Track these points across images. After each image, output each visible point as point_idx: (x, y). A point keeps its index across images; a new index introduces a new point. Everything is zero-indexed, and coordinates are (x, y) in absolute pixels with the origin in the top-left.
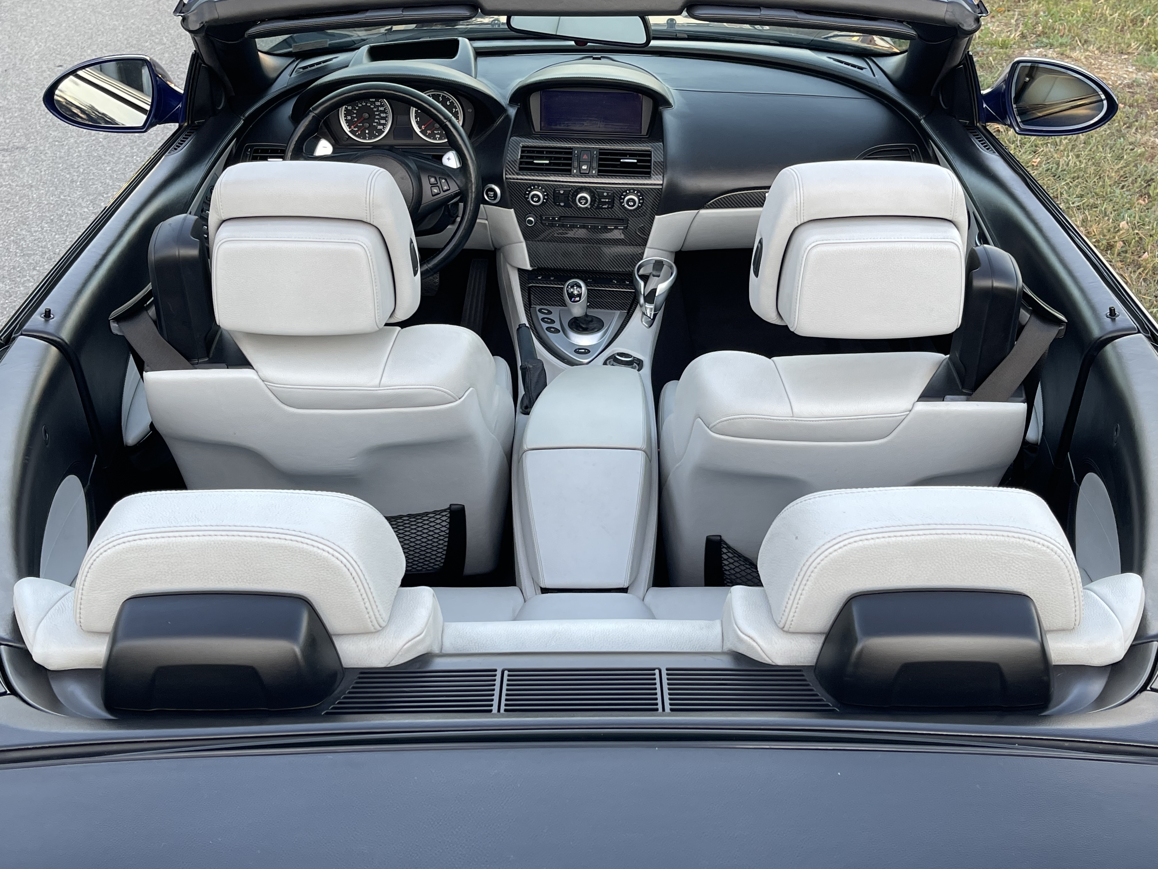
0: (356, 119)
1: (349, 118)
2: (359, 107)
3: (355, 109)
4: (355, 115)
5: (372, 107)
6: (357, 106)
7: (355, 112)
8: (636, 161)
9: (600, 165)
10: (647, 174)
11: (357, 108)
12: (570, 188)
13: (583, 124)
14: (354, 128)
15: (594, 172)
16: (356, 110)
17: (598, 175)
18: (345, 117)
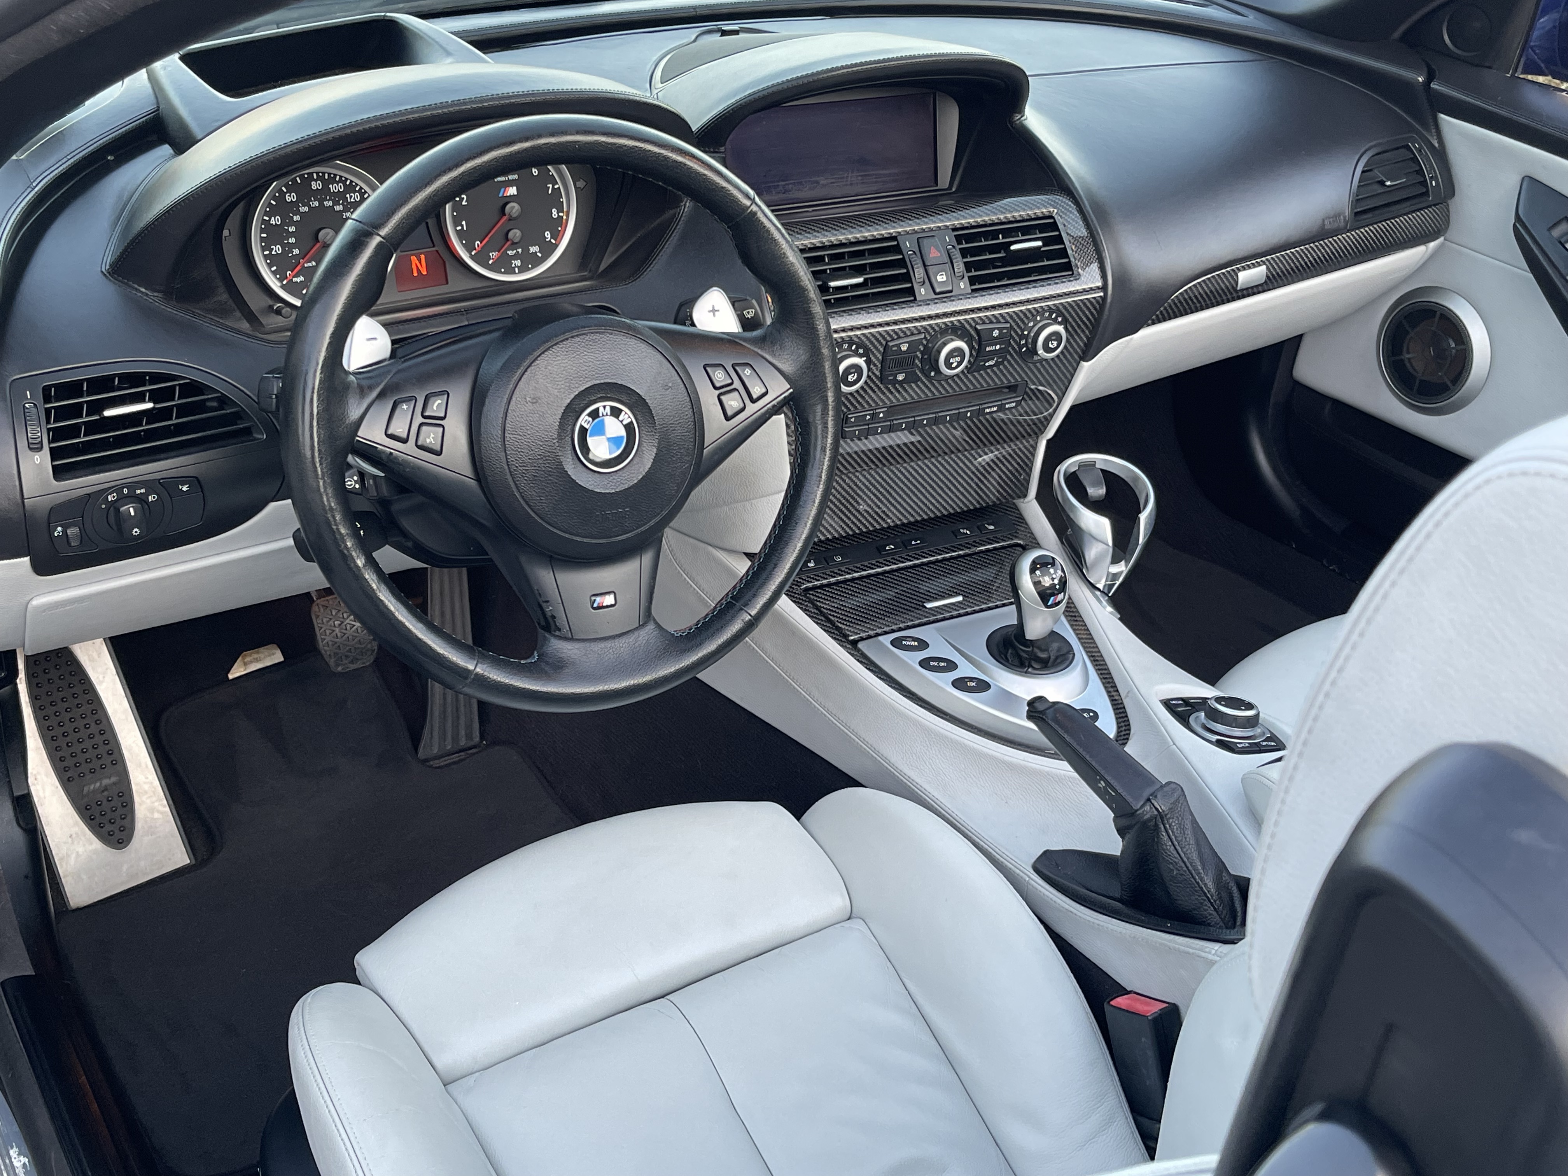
0: (296, 251)
1: (277, 249)
2: (302, 214)
3: (292, 223)
4: (292, 240)
5: (338, 208)
6: (297, 212)
7: (292, 229)
8: (1039, 243)
9: (968, 267)
10: (1066, 269)
11: (296, 218)
12: (920, 333)
13: (817, 182)
14: (296, 276)
15: (962, 285)
16: (295, 223)
17: (973, 290)
18: (263, 249)
